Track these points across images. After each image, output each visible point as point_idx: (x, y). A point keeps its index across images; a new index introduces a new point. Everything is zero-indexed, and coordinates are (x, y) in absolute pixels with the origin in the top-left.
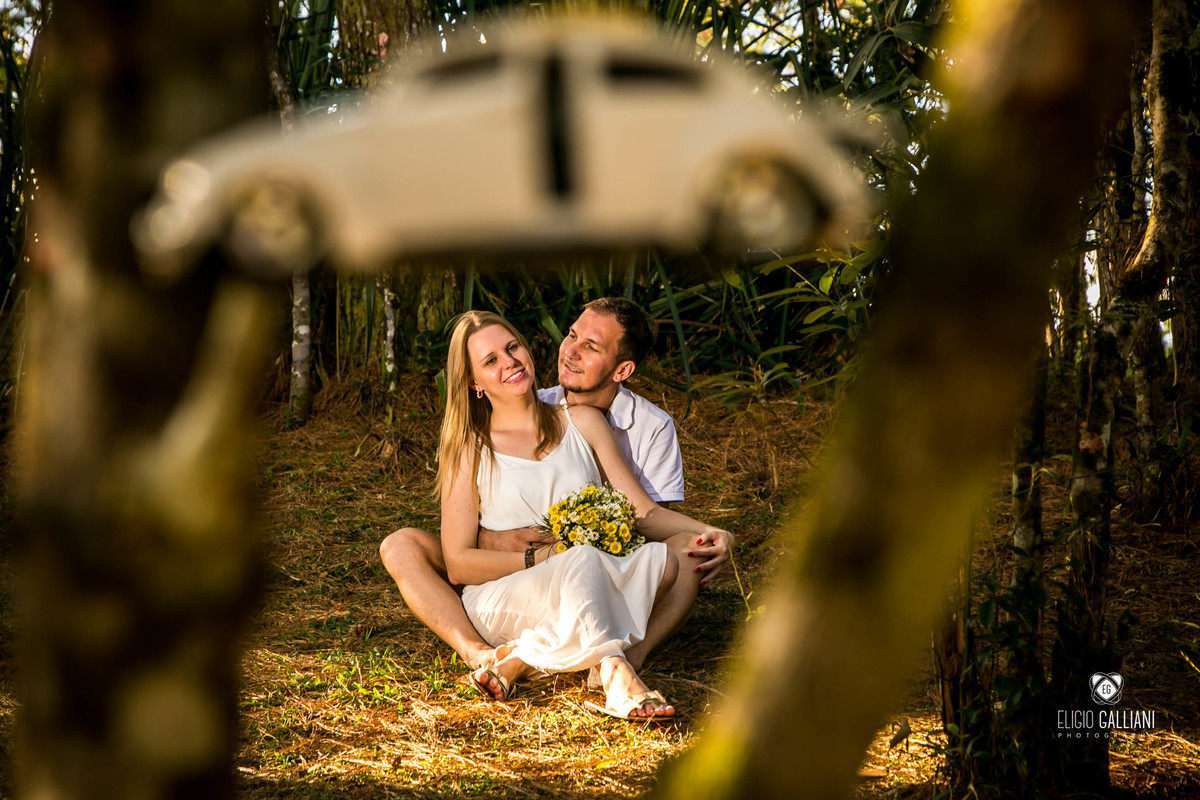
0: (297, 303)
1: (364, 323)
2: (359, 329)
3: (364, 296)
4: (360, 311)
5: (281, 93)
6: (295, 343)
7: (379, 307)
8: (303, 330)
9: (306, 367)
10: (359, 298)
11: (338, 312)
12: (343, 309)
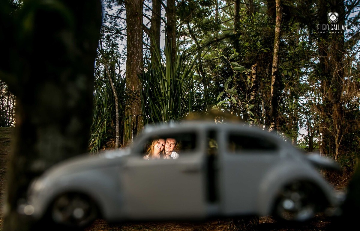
0: (117, 132)
1: (128, 136)
2: (127, 137)
3: (129, 131)
4: (128, 134)
5: (116, 96)
6: (116, 139)
7: (131, 133)
8: (118, 137)
9: (118, 143)
10: (128, 131)
11: (124, 134)
12: (125, 133)
